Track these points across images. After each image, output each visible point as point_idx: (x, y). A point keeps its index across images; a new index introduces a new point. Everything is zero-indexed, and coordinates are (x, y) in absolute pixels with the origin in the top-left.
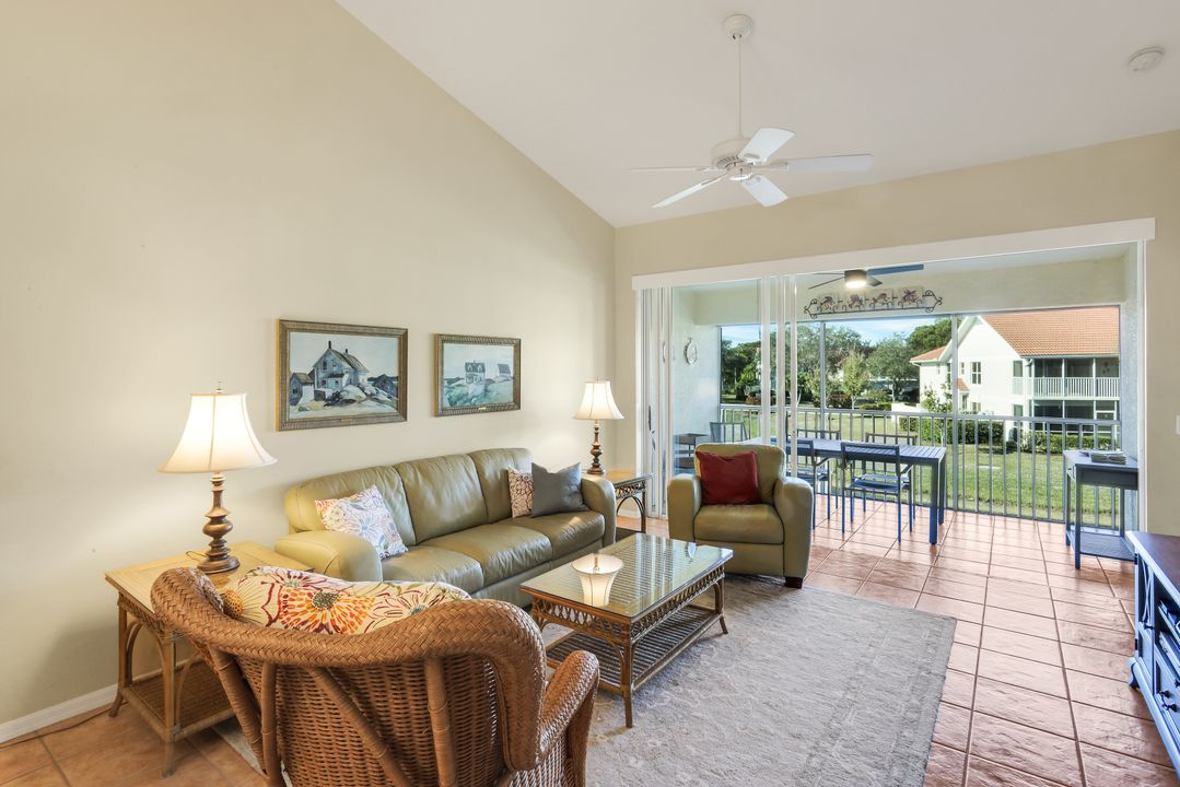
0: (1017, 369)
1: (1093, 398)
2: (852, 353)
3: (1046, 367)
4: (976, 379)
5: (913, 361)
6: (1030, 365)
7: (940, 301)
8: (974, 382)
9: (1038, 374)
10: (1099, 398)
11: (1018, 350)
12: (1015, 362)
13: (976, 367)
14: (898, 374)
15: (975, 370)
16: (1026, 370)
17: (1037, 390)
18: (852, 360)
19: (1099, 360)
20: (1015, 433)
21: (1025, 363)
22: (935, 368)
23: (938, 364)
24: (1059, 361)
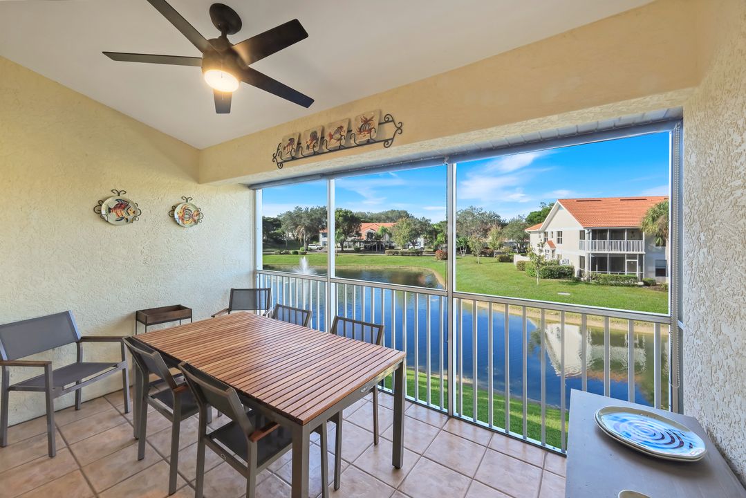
0: (582, 235)
1: (625, 252)
2: (494, 226)
3: (598, 234)
4: (560, 241)
5: (526, 231)
6: (589, 233)
7: (399, 129)
8: (559, 243)
9: (594, 238)
10: (628, 252)
11: (582, 224)
12: (581, 231)
13: (560, 234)
14: (520, 238)
15: (559, 236)
16: (587, 236)
17: (594, 247)
18: (495, 229)
19: (628, 230)
20: (581, 273)
21: (586, 231)
22: (538, 235)
23: (540, 232)
24: (605, 231)
